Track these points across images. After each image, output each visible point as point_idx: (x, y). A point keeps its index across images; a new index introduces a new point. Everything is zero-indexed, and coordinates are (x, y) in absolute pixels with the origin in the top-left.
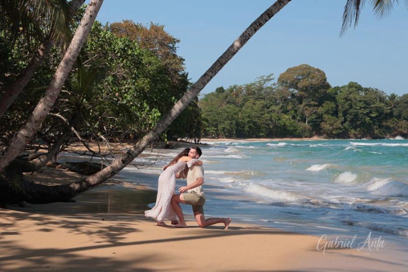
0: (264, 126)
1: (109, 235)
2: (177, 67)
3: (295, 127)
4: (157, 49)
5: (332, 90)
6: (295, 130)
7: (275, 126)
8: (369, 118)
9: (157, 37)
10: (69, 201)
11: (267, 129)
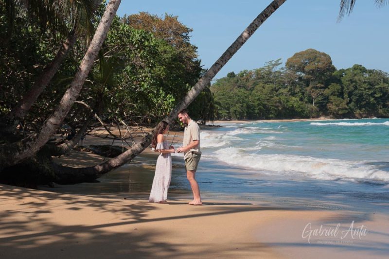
0: (273, 108)
1: (132, 213)
2: (191, 54)
3: (302, 109)
4: (172, 38)
5: (337, 73)
6: (302, 112)
7: (284, 108)
8: (373, 99)
9: (172, 27)
10: (94, 182)
11: (276, 111)
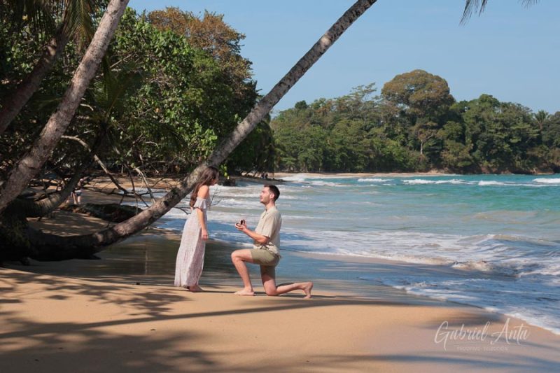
0: (362, 155)
1: (147, 305)
2: (241, 72)
3: (405, 158)
4: (214, 47)
5: (457, 106)
6: (405, 162)
7: (378, 156)
8: (507, 146)
9: (214, 31)
10: (91, 259)
11: (366, 159)
